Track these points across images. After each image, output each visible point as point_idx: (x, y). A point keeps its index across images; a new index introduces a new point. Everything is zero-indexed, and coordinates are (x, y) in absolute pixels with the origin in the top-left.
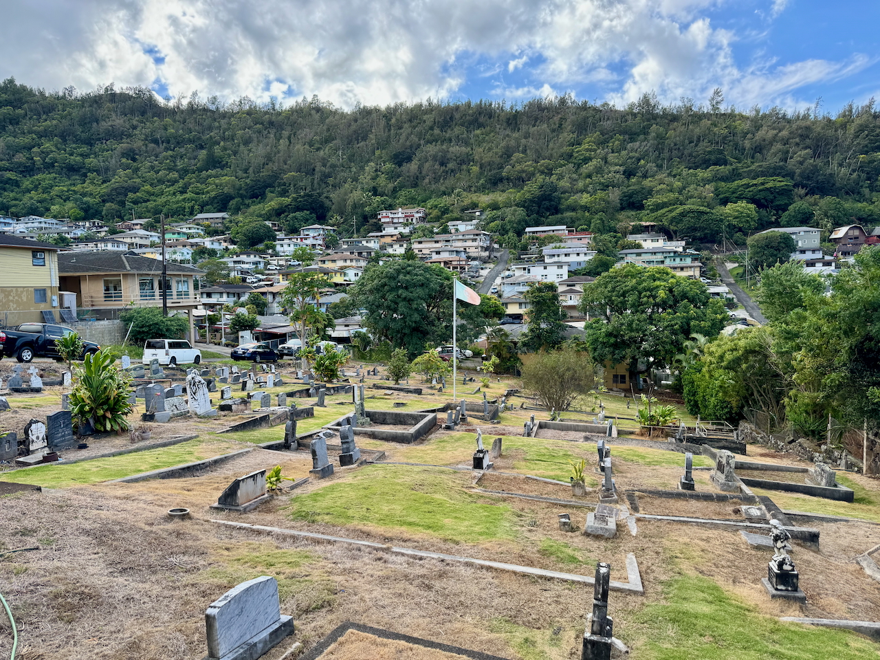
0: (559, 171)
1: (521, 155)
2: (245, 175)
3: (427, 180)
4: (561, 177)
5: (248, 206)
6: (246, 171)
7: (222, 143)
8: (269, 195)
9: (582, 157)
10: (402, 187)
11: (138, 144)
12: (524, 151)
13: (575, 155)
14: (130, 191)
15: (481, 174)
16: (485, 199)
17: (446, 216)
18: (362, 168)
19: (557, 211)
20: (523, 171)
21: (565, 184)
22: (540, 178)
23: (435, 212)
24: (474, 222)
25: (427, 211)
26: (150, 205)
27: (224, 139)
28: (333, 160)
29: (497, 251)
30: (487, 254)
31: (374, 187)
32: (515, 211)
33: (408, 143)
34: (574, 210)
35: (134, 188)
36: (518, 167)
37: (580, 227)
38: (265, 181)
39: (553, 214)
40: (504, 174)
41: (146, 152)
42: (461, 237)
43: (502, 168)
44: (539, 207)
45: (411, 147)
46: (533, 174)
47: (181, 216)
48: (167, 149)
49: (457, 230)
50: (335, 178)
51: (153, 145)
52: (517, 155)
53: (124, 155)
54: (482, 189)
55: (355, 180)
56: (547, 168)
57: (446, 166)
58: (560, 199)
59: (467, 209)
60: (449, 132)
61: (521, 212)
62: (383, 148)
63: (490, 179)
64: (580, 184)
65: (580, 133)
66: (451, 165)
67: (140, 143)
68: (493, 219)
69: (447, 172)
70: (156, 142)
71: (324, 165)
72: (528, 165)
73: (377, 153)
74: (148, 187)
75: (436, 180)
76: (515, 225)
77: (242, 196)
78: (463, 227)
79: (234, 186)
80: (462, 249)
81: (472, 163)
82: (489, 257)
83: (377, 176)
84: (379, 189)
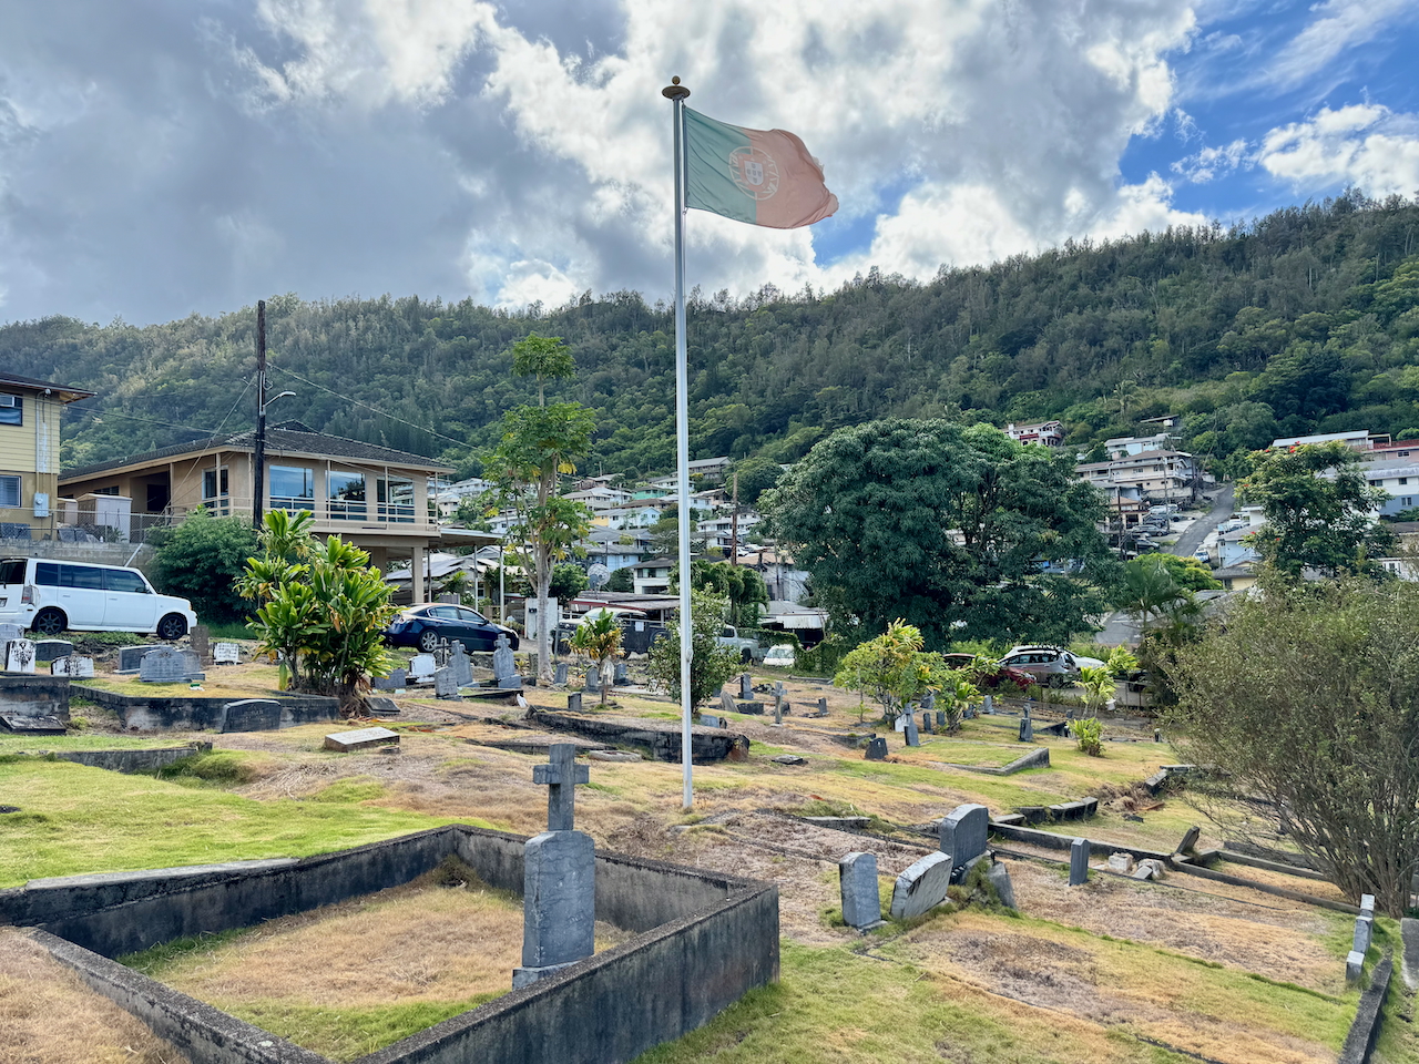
0: (1343, 329)
1: (1257, 310)
2: (760, 400)
3: (1064, 373)
4: (1349, 340)
5: (761, 445)
6: (762, 393)
7: (731, 357)
8: (792, 424)
9: (1394, 300)
10: (1017, 389)
11: (617, 371)
12: (1264, 302)
13: (1378, 297)
14: (600, 437)
15: (1173, 352)
16: (1181, 396)
17: (1102, 430)
18: (945, 368)
19: (1344, 404)
20: (1263, 338)
21: (1359, 351)
22: (1301, 348)
23: (1080, 427)
24: (1160, 437)
25: (1065, 426)
26: (625, 454)
27: (735, 351)
28: (898, 360)
29: (1211, 487)
30: (1188, 492)
31: (965, 396)
32: (1248, 409)
33: (1030, 316)
34: (1383, 400)
35: (606, 431)
36: (1250, 332)
37: (1403, 432)
38: (788, 406)
39: (1335, 412)
40: (1220, 347)
41: (627, 380)
42: (1132, 464)
43: (1217, 336)
44: (1302, 400)
45: (1035, 322)
46: (1286, 342)
47: (666, 468)
48: (654, 374)
49: (1124, 454)
50: (898, 388)
51: (636, 369)
52: (1246, 311)
53: (597, 387)
54: (1175, 380)
55: (933, 386)
56: (1314, 327)
57: (1101, 346)
58: (1349, 382)
59: (1147, 416)
60: (1108, 287)
61: (1261, 411)
62: (985, 331)
63: (1193, 360)
64: (1397, 350)
65: (1386, 257)
66: (1111, 343)
67: (619, 369)
68: (1201, 429)
69: (1104, 355)
70: (640, 364)
71: (881, 369)
72: (1272, 326)
73: (973, 339)
74: (624, 430)
75: (1082, 370)
76: (1248, 436)
77: (753, 431)
78: (1134, 447)
79: (741, 417)
80: (1134, 485)
81: (1153, 336)
82: (1193, 498)
83: (972, 376)
84: (975, 398)
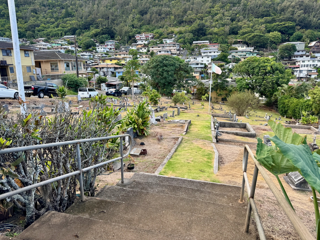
0: (205, 18)
1: (191, 12)
2: (81, 20)
3: (154, 22)
4: (206, 21)
5: (83, 33)
6: (81, 18)
7: (71, 7)
8: (92, 28)
9: (214, 13)
10: (143, 24)
11: (37, 7)
12: (192, 10)
13: (212, 12)
14: (36, 26)
15: (175, 19)
16: (176, 30)
17: (162, 36)
18: (128, 17)
19: (205, 34)
20: (192, 18)
21: (208, 24)
22: (198, 21)
23: (157, 35)
24: (173, 39)
25: (154, 34)
26: (45, 32)
27: (71, 5)
28: (116, 13)
29: (182, 51)
30: (178, 52)
31: (133, 25)
32: (189, 35)
33: (145, 6)
34: (211, 34)
35: (38, 25)
36: (189, 17)
37: (214, 41)
38: (89, 22)
39: (203, 36)
40: (184, 20)
41: (41, 10)
42: (168, 45)
43: (183, 17)
44: (198, 33)
45: (147, 8)
46: (196, 20)
47: (57, 37)
48: (49, 9)
49: (166, 42)
50: (117, 21)
52: (189, 12)
53: (32, 11)
54: (175, 26)
55: (125, 21)
56: (201, 17)
57: (161, 16)
58: (206, 30)
59: (170, 34)
60: (162, 2)
61: (191, 35)
62: (136, 9)
63: (178, 22)
64: (214, 24)
65: (214, 3)
66: (163, 16)
67: (38, 6)
68: (180, 38)
69: (161, 18)
70: (44, 6)
71: (113, 16)
72: (193, 16)
73: (133, 10)
74: (43, 25)
75: (157, 22)
76: (189, 40)
77: (81, 29)
78: (168, 41)
79: (77, 24)
80: (169, 50)
81: (171, 15)
82: (179, 53)
83: (134, 20)
84: (135, 26)
